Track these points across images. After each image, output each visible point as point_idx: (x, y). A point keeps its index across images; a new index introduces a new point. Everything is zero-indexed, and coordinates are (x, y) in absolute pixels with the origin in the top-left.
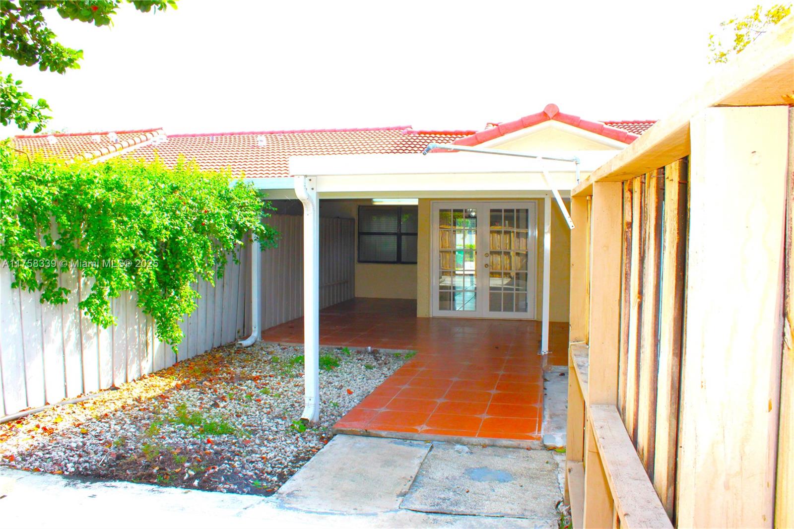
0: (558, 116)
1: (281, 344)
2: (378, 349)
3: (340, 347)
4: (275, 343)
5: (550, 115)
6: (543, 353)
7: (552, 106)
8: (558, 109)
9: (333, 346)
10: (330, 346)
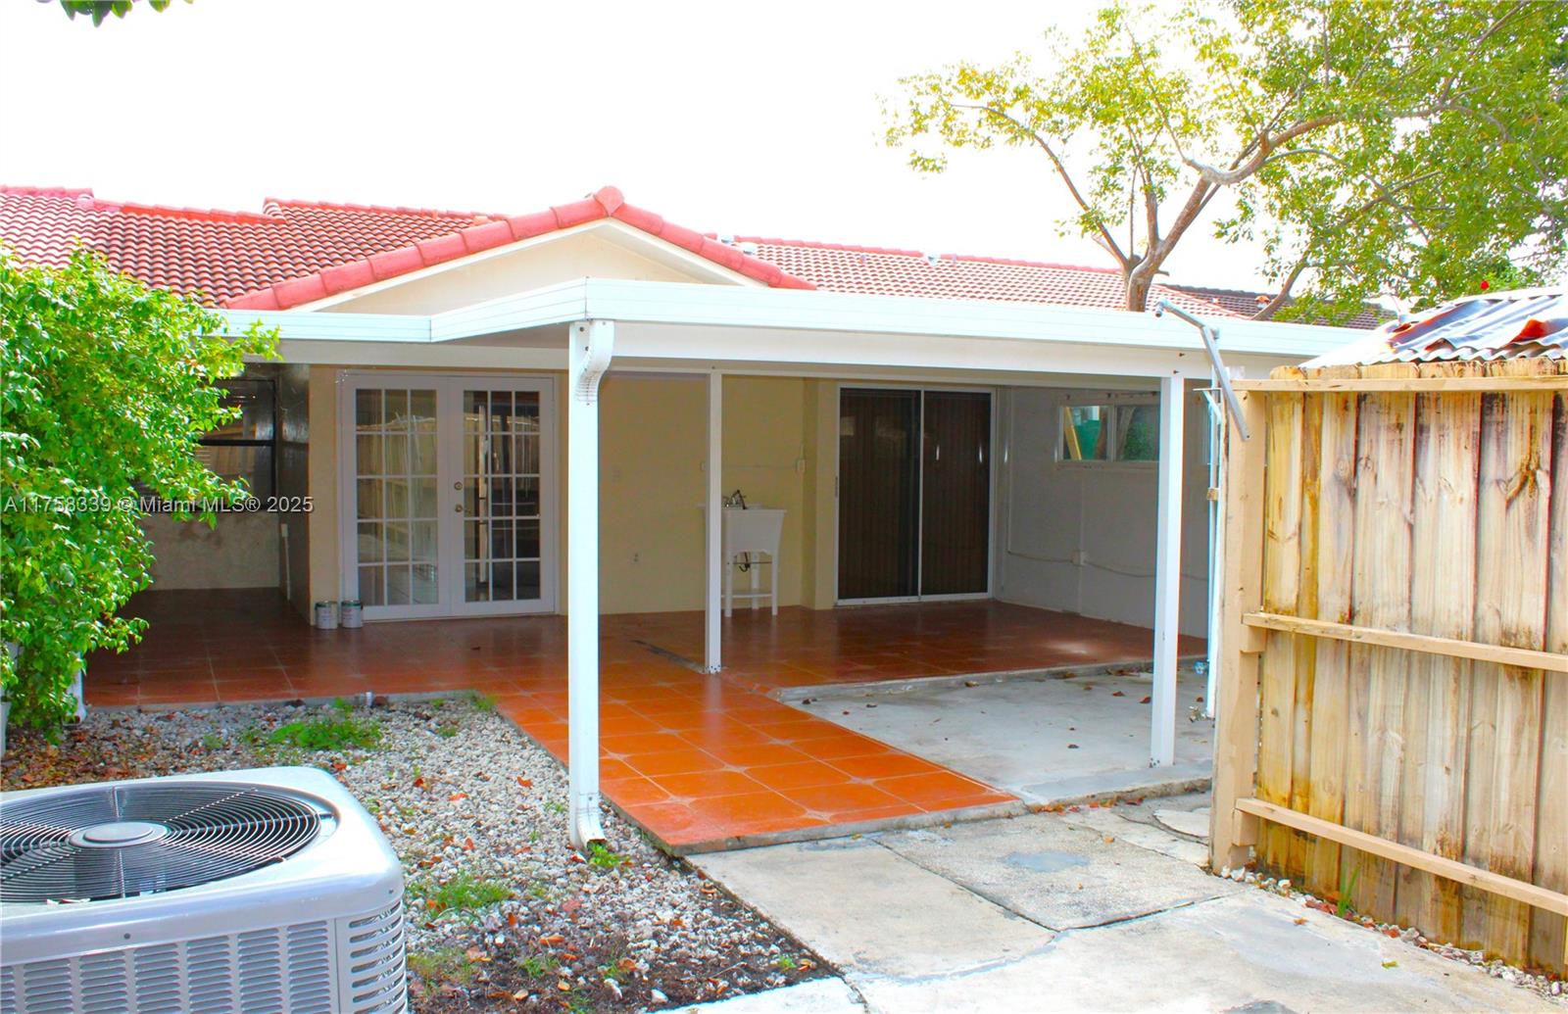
0: (624, 213)
1: (145, 707)
2: (385, 695)
3: (295, 699)
4: (127, 707)
5: (610, 208)
6: (713, 671)
7: (611, 191)
8: (623, 198)
9: (281, 700)
10: (273, 701)
